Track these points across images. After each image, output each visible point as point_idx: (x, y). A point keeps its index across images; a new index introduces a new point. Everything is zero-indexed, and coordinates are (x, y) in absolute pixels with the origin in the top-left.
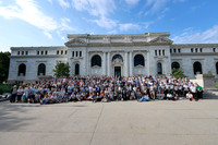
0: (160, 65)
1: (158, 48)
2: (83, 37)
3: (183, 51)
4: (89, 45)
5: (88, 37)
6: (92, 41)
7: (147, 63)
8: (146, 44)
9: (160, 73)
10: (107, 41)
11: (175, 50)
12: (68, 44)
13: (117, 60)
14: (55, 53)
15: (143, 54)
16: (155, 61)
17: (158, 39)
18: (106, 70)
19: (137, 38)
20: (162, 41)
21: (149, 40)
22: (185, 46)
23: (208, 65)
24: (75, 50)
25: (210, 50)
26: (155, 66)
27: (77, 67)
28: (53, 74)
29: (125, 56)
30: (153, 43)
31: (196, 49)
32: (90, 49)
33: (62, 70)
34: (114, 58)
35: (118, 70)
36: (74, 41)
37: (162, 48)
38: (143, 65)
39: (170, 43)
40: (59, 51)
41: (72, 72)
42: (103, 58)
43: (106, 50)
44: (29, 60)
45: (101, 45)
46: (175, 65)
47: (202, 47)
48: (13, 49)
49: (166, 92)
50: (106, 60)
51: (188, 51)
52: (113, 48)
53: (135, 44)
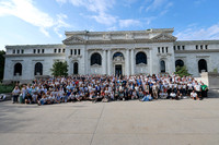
0: (163, 63)
1: (161, 45)
2: (81, 34)
3: (187, 48)
4: (88, 43)
5: (87, 34)
6: (90, 39)
7: (150, 61)
8: (149, 41)
9: (163, 71)
10: (107, 38)
11: (179, 47)
12: (66, 42)
13: (118, 58)
14: (52, 52)
15: (145, 51)
16: (158, 59)
17: (161, 36)
18: (106, 68)
19: (138, 34)
20: (165, 38)
21: (151, 37)
22: (189, 43)
23: (214, 62)
25: (216, 47)
26: (158, 64)
27: (76, 65)
28: (50, 74)
29: (126, 54)
30: (156, 40)
31: (202, 46)
33: (60, 69)
34: (115, 56)
35: (119, 69)
36: (72, 39)
37: (165, 45)
38: (146, 63)
39: (173, 40)
40: (56, 49)
41: (70, 71)
42: (103, 56)
43: (107, 48)
44: (25, 59)
45: (100, 43)
46: (179, 63)
47: (207, 43)
48: (7, 47)
49: (170, 91)
50: (106, 58)
51: (193, 48)
52: (114, 46)
53: (137, 41)
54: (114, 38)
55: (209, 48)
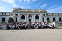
0: (43, 19)
1: (43, 14)
2: (18, 9)
3: (50, 15)
5: (21, 9)
7: (39, 18)
8: (39, 12)
9: (43, 21)
10: (27, 11)
11: (48, 14)
12: (13, 11)
13: (30, 17)
15: (38, 15)
16: (42, 18)
18: (26, 20)
19: (36, 10)
20: (44, 11)
21: (40, 11)
22: (50, 13)
23: (57, 19)
24: (16, 13)
25: (57, 15)
27: (17, 19)
30: (41, 12)
31: (54, 14)
32: (21, 13)
34: (29, 16)
35: (30, 20)
37: (44, 14)
39: (46, 12)
43: (27, 14)
45: (25, 12)
46: (48, 19)
50: (26, 17)
51: (52, 15)
52: (29, 13)
53: (36, 12)
54: (29, 11)
55: (56, 15)
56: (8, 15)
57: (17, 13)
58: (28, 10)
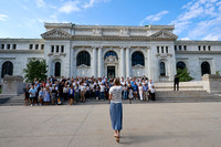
0: (162, 65)
1: (160, 44)
2: (66, 27)
4: (74, 38)
5: (73, 27)
6: (78, 33)
7: (148, 62)
8: (147, 39)
9: (163, 74)
10: (98, 33)
12: (45, 36)
13: (111, 58)
14: (26, 48)
15: (143, 51)
16: (157, 60)
18: (95, 70)
19: (135, 30)
22: (191, 43)
23: (218, 65)
24: (55, 43)
25: (219, 49)
26: (156, 66)
29: (120, 54)
30: (155, 38)
32: (75, 44)
33: (36, 70)
34: (107, 55)
35: (111, 71)
36: (54, 32)
37: (165, 44)
38: (143, 64)
39: (174, 39)
40: (32, 44)
41: (50, 72)
42: (93, 54)
43: (97, 45)
45: (89, 39)
50: (96, 58)
51: (195, 49)
52: (106, 44)
53: (133, 39)
54: (106, 34)
55: (212, 49)
56: (24, 52)
57: (60, 43)
58: (103, 30)
